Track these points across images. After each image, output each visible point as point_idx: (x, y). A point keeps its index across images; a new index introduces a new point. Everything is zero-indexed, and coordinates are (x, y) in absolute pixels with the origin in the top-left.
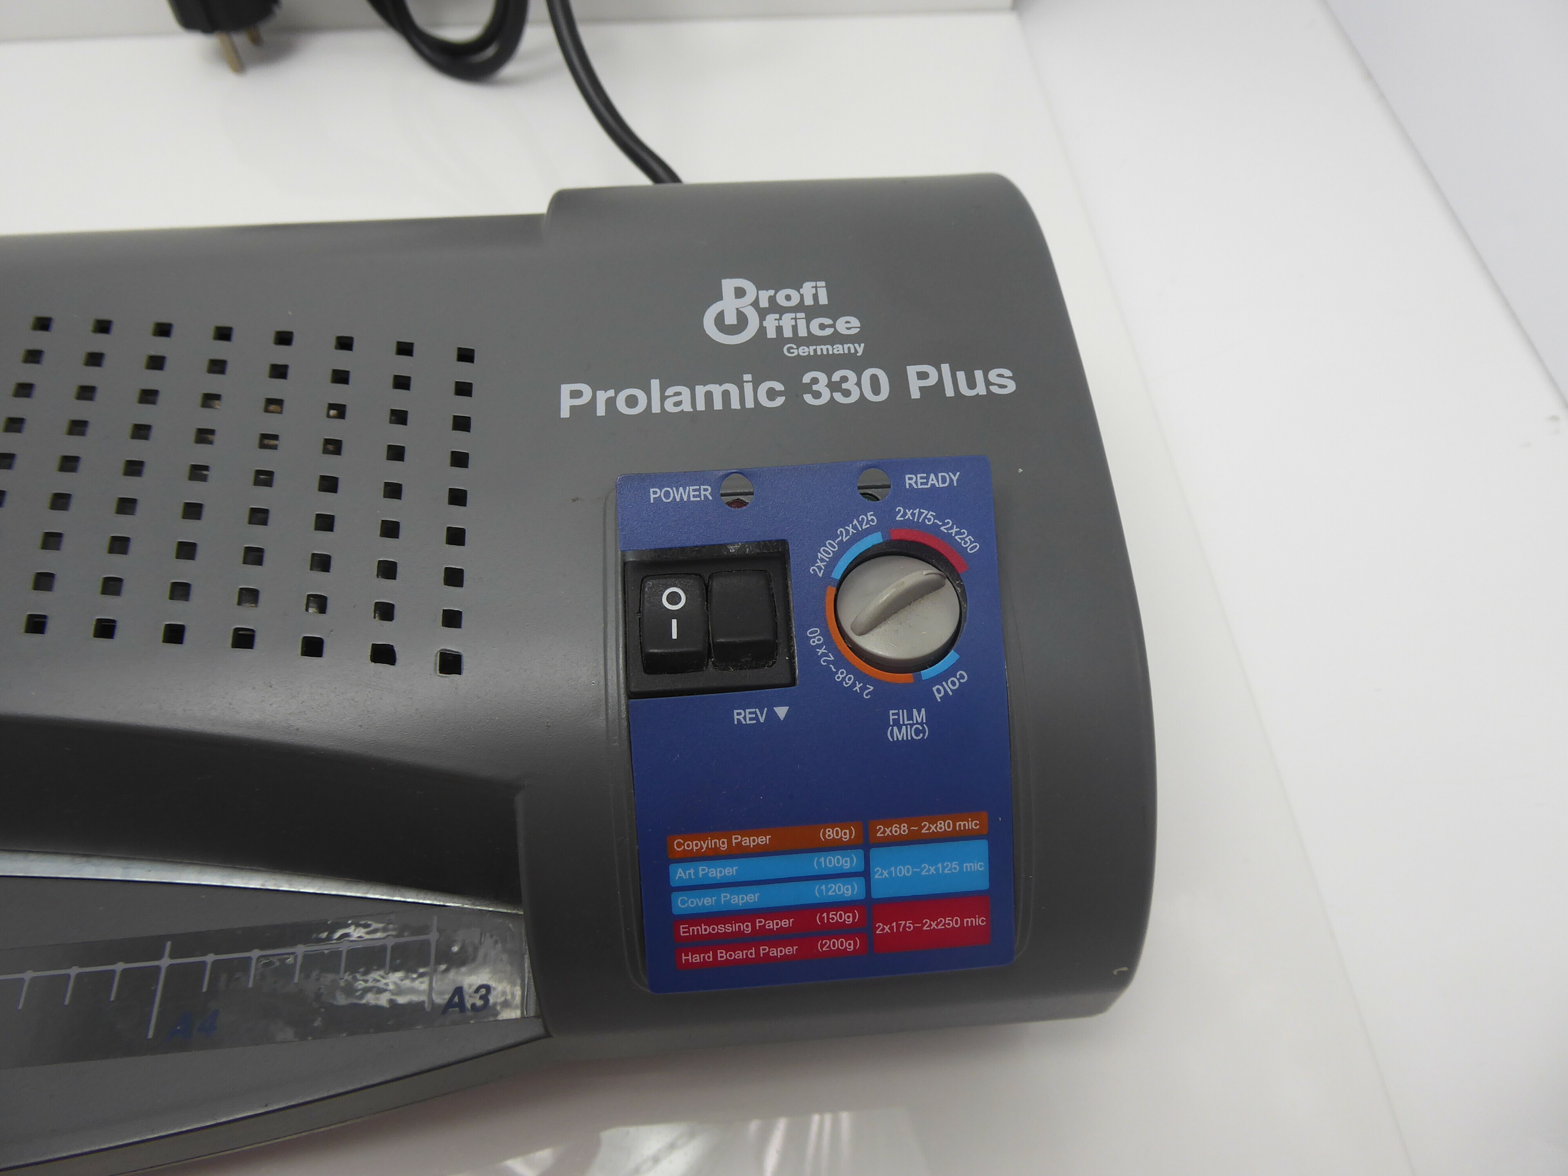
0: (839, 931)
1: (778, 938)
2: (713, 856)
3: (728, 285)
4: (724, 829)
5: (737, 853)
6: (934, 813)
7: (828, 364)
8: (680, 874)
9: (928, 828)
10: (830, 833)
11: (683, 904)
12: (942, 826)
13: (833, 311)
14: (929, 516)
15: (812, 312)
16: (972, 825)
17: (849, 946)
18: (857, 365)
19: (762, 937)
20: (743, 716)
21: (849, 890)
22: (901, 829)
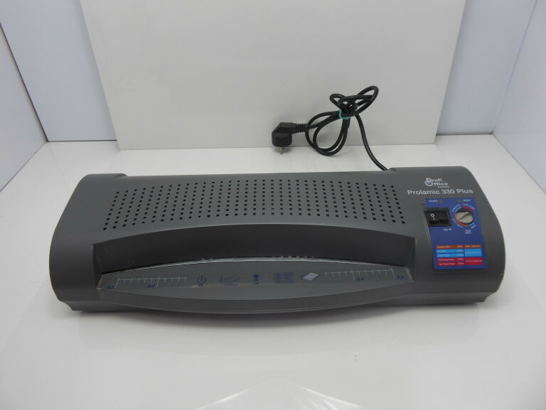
0: (461, 261)
1: (452, 262)
2: (443, 249)
3: (427, 179)
4: (444, 245)
5: (446, 249)
6: (473, 244)
7: (445, 189)
8: (438, 251)
9: (473, 246)
10: (459, 246)
11: (439, 256)
12: (475, 246)
13: (443, 182)
14: (467, 205)
15: (441, 182)
16: (478, 246)
17: (462, 264)
18: (449, 189)
19: (450, 262)
20: (445, 230)
21: (462, 255)
22: (468, 246)
